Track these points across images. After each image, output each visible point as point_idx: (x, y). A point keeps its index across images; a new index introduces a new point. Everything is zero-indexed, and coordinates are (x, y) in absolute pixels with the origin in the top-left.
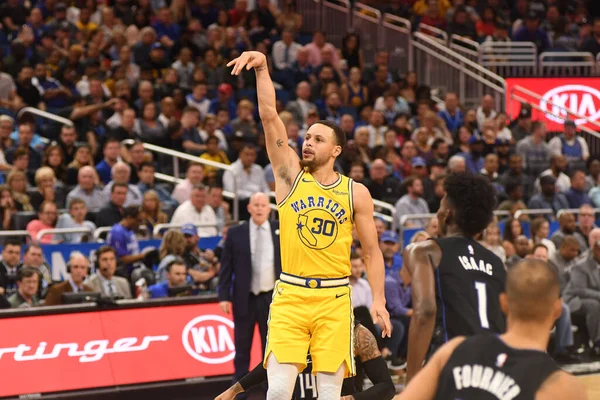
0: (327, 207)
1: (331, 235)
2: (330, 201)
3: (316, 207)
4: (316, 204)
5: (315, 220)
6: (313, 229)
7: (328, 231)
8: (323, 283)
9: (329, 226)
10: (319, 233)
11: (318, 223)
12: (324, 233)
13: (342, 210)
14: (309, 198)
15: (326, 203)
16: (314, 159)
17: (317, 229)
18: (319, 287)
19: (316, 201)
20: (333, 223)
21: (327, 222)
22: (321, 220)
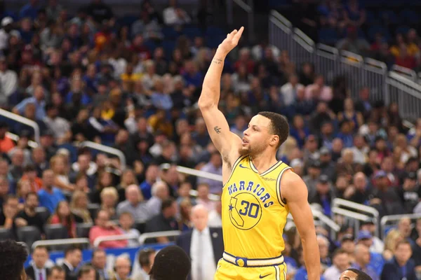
0: (255, 191)
1: (255, 217)
2: (258, 186)
3: (245, 190)
4: (246, 187)
5: (243, 202)
6: (241, 210)
7: (253, 213)
8: (249, 263)
9: (254, 208)
10: (245, 214)
11: (245, 205)
12: (250, 215)
13: (267, 195)
14: (241, 182)
15: (254, 187)
16: (250, 147)
17: (244, 211)
18: (246, 265)
19: (246, 186)
20: (258, 206)
21: (253, 204)
22: (248, 203)
